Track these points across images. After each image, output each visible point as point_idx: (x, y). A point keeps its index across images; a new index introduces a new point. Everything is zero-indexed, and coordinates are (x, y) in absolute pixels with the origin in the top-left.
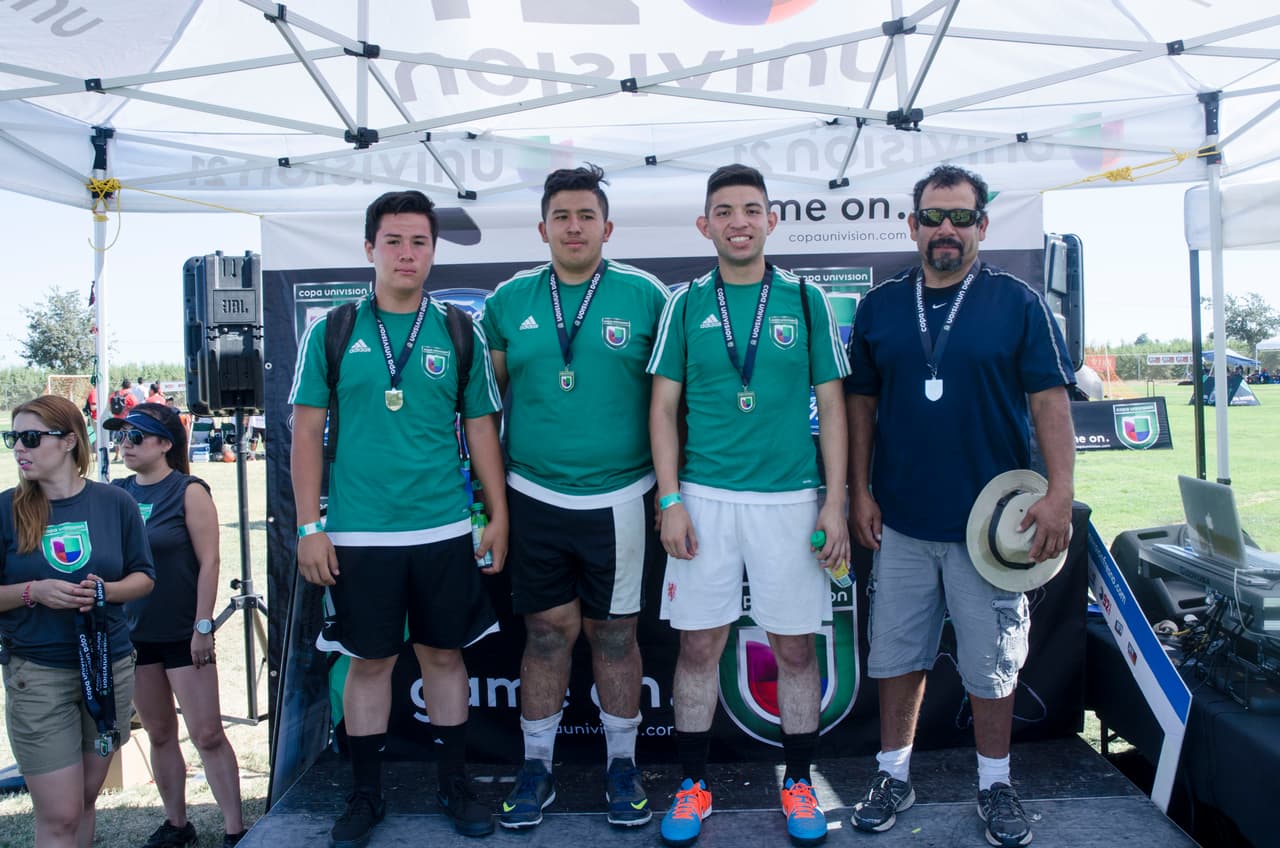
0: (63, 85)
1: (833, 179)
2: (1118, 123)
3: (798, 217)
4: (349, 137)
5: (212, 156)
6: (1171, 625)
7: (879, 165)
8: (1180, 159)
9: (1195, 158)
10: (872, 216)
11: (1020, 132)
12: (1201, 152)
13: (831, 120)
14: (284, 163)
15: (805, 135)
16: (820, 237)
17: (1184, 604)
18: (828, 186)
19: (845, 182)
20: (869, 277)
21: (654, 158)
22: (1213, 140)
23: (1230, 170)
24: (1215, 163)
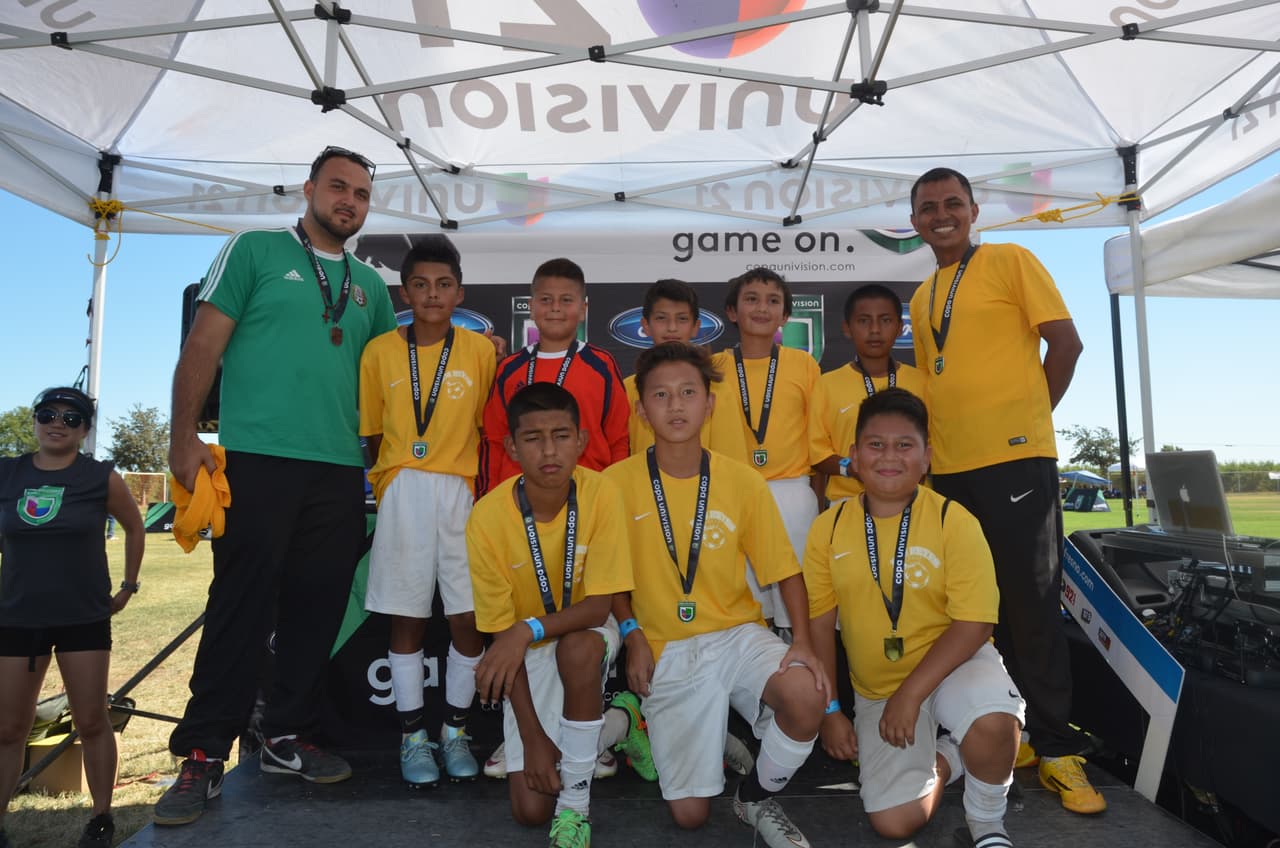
1: (786, 216)
2: (1045, 172)
3: (755, 249)
4: (316, 97)
5: (214, 183)
8: (1104, 204)
9: (1116, 205)
10: (823, 249)
12: (1122, 198)
13: (785, 162)
14: (279, 190)
15: (762, 177)
18: (782, 223)
19: (798, 220)
20: (820, 304)
21: (622, 194)
22: (1132, 189)
24: (1133, 209)
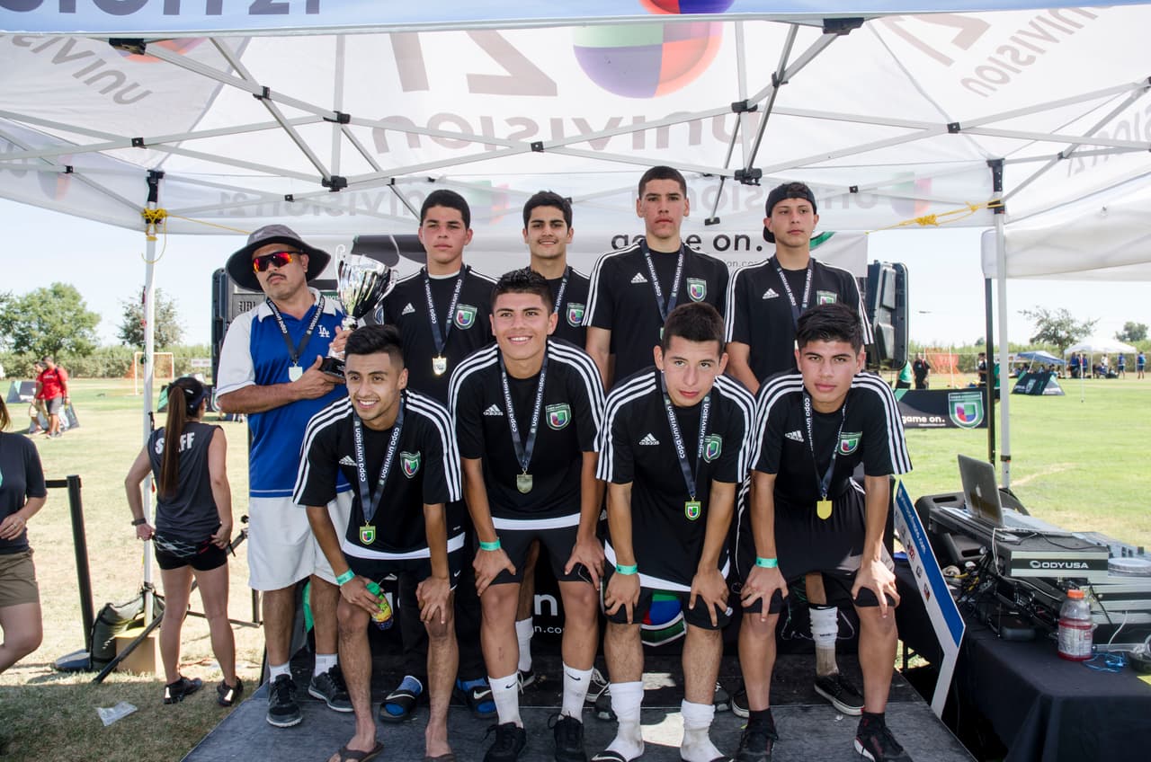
0: (117, 142)
1: (707, 218)
4: (325, 183)
5: (236, 192)
6: (955, 569)
8: (973, 210)
9: (987, 210)
10: (736, 248)
11: (852, 185)
12: (990, 204)
13: (706, 173)
14: (289, 198)
17: (966, 553)
18: (703, 222)
19: (717, 221)
22: (1000, 196)
23: (1011, 219)
24: (999, 213)
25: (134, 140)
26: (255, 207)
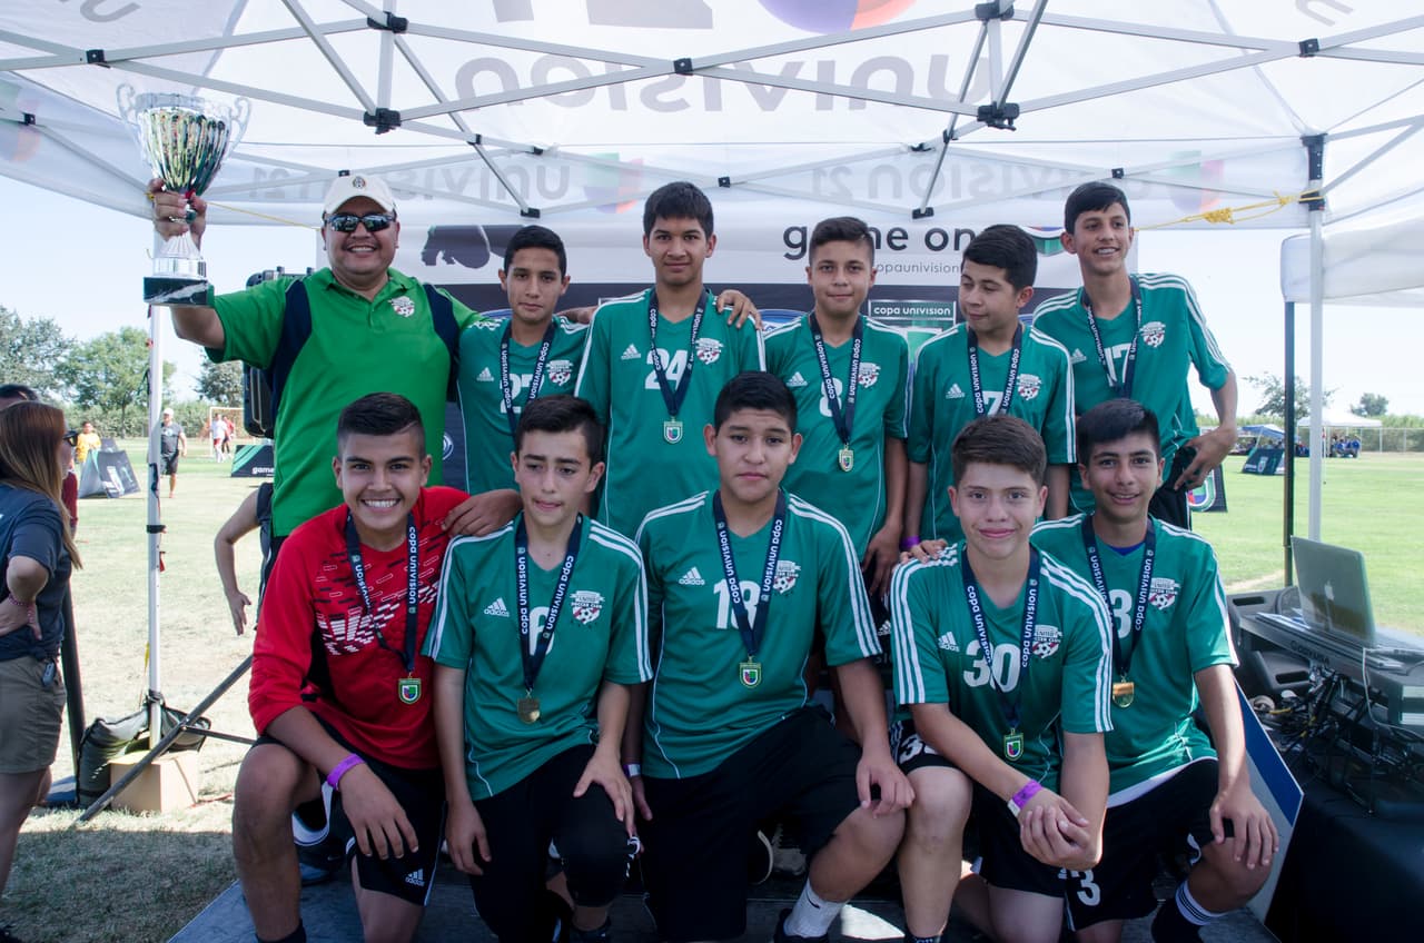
0: (60, 56)
1: (916, 208)
2: (1219, 163)
4: (368, 119)
5: (275, 167)
6: (1268, 701)
7: (966, 196)
8: (1282, 203)
9: (1298, 203)
11: (1115, 168)
12: (1303, 197)
13: (916, 146)
15: (889, 161)
16: (901, 268)
17: (1282, 679)
18: (911, 216)
19: (930, 212)
20: (952, 312)
21: (725, 179)
22: (1316, 186)
23: (1334, 217)
24: (1318, 209)
25: (89, 54)
26: (298, 187)
